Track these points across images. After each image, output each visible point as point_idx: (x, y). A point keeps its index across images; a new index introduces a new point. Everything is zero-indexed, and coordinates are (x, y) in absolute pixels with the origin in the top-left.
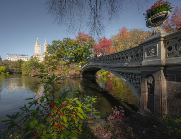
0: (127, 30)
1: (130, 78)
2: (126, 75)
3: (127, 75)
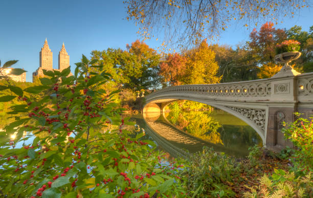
1: (249, 115)
2: (243, 111)
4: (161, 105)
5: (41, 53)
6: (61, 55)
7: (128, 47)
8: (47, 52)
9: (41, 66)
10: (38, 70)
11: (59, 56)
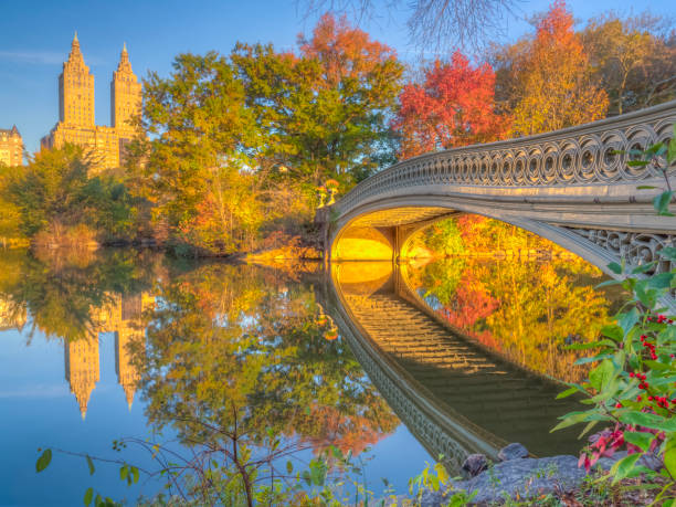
0: (570, 21)
1: (649, 259)
2: (628, 242)
3: (633, 241)
4: (393, 235)
5: (61, 77)
6: (117, 81)
7: (301, 40)
8: (79, 75)
9: (62, 119)
10: (55, 129)
11: (113, 84)
